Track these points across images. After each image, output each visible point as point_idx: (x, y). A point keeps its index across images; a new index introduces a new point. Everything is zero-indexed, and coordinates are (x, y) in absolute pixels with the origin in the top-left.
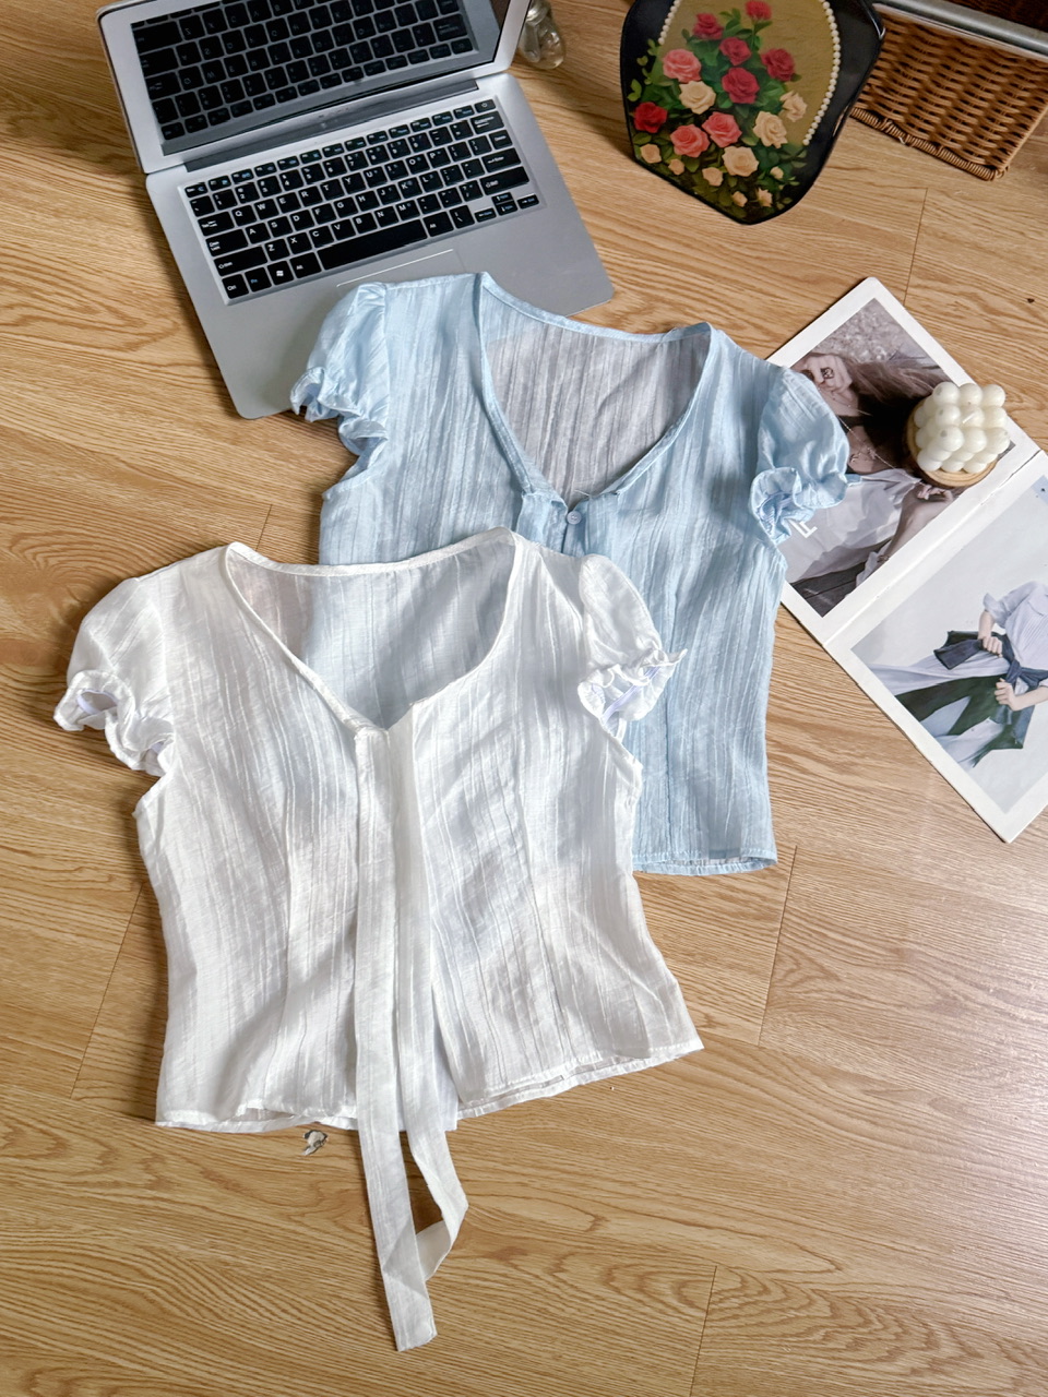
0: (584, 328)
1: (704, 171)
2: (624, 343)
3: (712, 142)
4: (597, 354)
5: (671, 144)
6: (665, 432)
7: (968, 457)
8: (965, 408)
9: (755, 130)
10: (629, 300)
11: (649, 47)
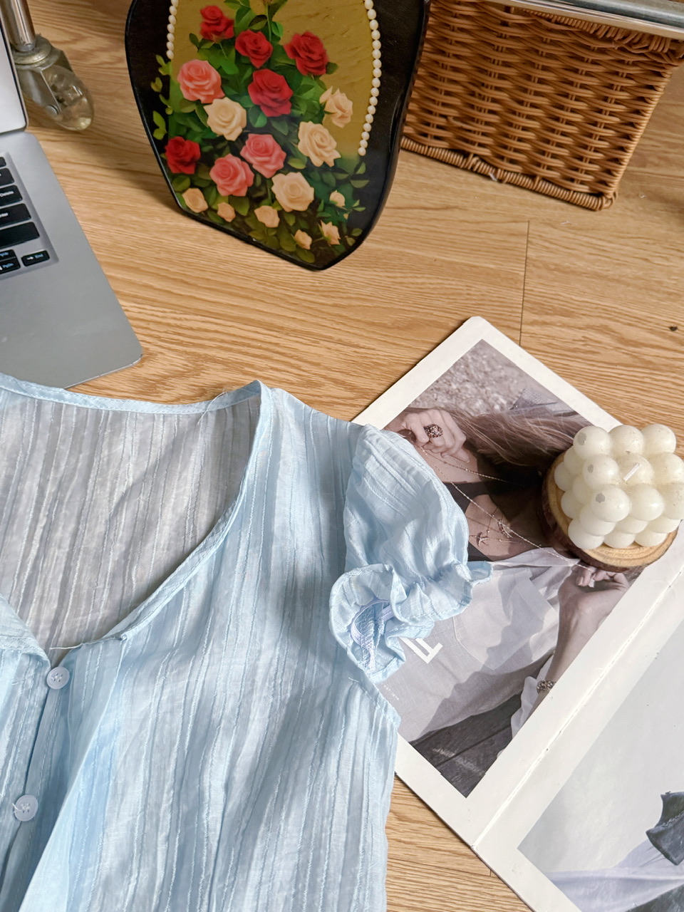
0: (93, 402)
1: (257, 211)
2: (153, 417)
3: (255, 172)
4: (113, 434)
5: (213, 184)
6: (212, 527)
7: (640, 526)
8: (623, 460)
9: (300, 147)
10: (166, 361)
11: (160, 66)
